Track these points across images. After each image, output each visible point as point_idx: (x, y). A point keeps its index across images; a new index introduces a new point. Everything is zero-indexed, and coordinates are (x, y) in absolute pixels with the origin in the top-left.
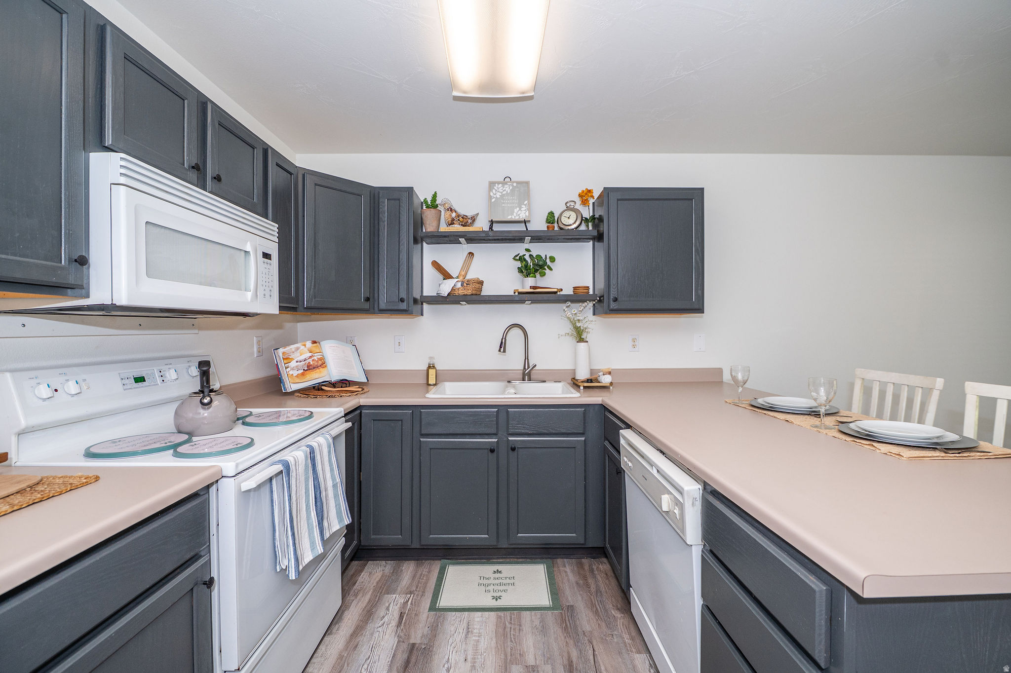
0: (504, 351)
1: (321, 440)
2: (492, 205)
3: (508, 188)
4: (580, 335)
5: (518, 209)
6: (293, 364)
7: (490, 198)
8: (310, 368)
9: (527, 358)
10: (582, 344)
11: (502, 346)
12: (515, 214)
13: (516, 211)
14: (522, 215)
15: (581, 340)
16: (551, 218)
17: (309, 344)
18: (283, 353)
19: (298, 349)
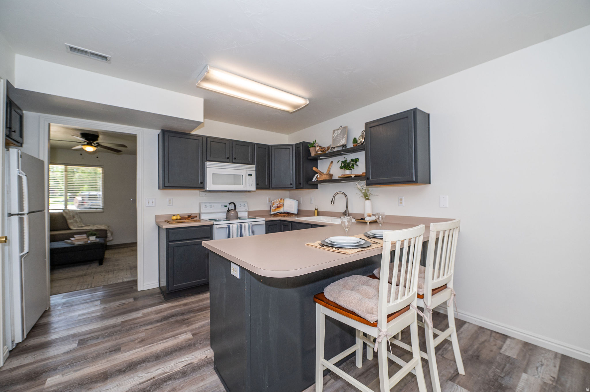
0: (334, 204)
1: (247, 224)
2: (334, 140)
3: (339, 132)
4: (367, 197)
5: (342, 140)
6: (274, 206)
7: (333, 137)
8: (278, 207)
9: (347, 207)
10: (368, 201)
11: (333, 202)
12: (341, 143)
13: (341, 141)
14: (343, 142)
15: (368, 199)
16: (355, 141)
17: (280, 200)
18: (273, 202)
19: (276, 201)
